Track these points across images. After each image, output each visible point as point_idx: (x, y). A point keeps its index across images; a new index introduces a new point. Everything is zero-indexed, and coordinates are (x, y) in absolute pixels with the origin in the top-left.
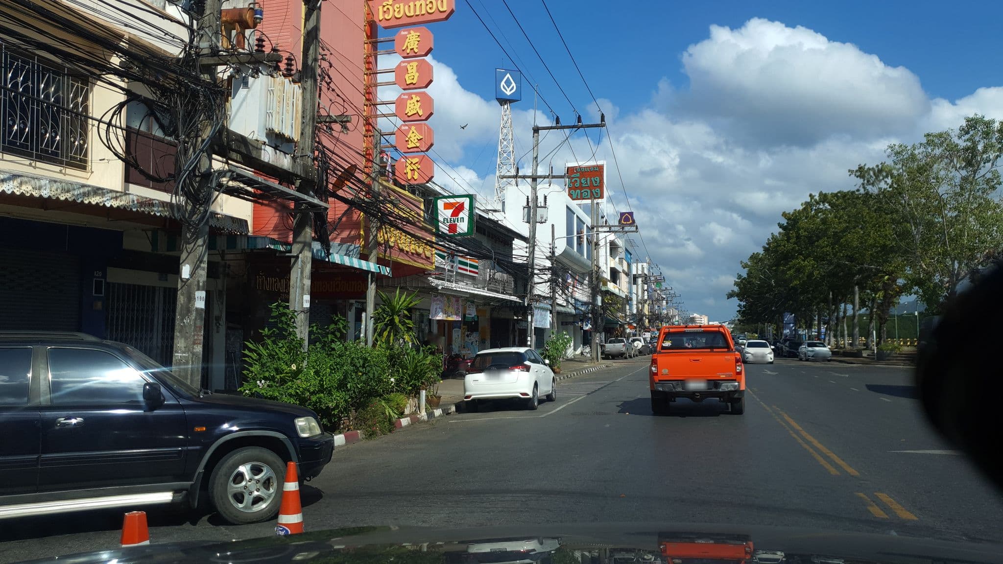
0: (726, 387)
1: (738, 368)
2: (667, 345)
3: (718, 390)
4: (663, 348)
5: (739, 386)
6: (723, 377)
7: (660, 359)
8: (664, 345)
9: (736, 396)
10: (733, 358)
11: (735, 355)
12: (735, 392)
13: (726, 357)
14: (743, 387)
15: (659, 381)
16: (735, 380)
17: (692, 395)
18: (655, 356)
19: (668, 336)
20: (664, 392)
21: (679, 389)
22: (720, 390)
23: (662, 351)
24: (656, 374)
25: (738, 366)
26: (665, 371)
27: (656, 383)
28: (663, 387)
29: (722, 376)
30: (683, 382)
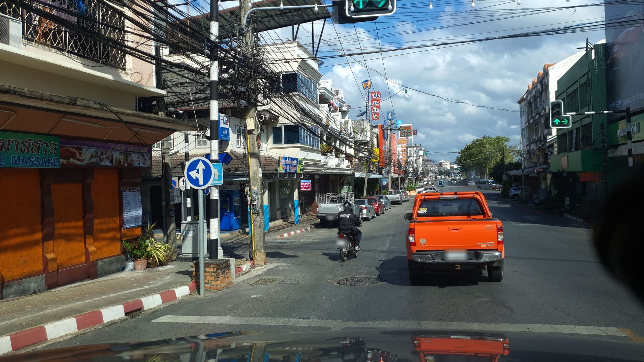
0: (486, 257)
1: (499, 236)
2: (423, 212)
3: (479, 261)
4: (419, 215)
5: (501, 255)
6: (484, 246)
7: (418, 228)
8: (419, 212)
9: (495, 265)
10: (495, 226)
11: (496, 223)
12: (495, 261)
13: (487, 226)
14: (503, 257)
15: (417, 251)
16: (497, 250)
17: (452, 265)
18: (413, 225)
19: (424, 202)
20: (423, 264)
21: (439, 260)
22: (482, 261)
23: (419, 219)
24: (414, 244)
25: (500, 234)
26: (423, 241)
27: (413, 254)
28: (421, 258)
29: (482, 246)
30: (442, 252)
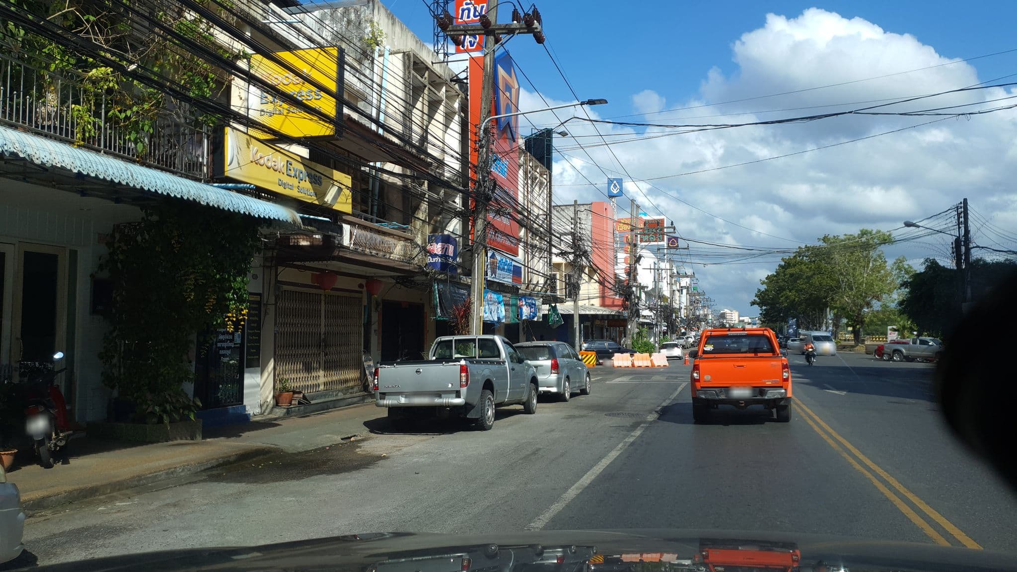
0: (771, 394)
1: (784, 374)
2: (709, 349)
3: (764, 397)
4: (705, 352)
5: (786, 393)
6: (769, 383)
7: (702, 365)
8: (705, 349)
9: (782, 403)
10: (780, 363)
11: (781, 360)
12: (782, 399)
13: (773, 363)
14: (789, 395)
15: (702, 387)
16: (781, 387)
17: (736, 402)
18: (697, 361)
19: (710, 339)
20: (707, 400)
21: (723, 397)
22: (766, 398)
23: (705, 356)
24: (698, 381)
25: (785, 372)
26: (707, 377)
27: (698, 390)
28: (705, 394)
29: (767, 383)
30: (727, 389)
